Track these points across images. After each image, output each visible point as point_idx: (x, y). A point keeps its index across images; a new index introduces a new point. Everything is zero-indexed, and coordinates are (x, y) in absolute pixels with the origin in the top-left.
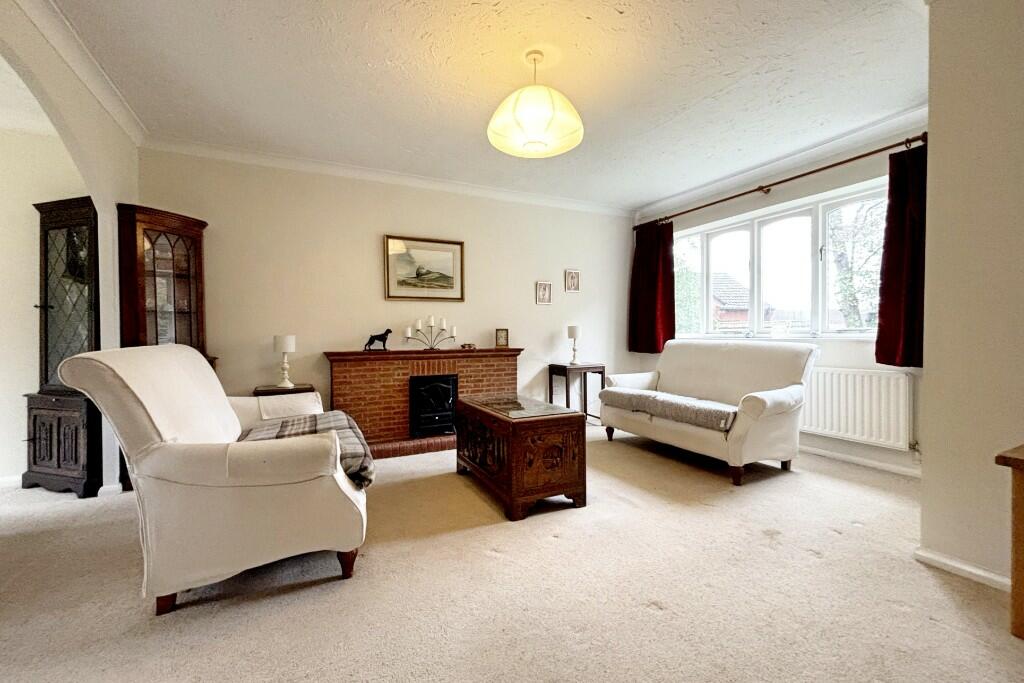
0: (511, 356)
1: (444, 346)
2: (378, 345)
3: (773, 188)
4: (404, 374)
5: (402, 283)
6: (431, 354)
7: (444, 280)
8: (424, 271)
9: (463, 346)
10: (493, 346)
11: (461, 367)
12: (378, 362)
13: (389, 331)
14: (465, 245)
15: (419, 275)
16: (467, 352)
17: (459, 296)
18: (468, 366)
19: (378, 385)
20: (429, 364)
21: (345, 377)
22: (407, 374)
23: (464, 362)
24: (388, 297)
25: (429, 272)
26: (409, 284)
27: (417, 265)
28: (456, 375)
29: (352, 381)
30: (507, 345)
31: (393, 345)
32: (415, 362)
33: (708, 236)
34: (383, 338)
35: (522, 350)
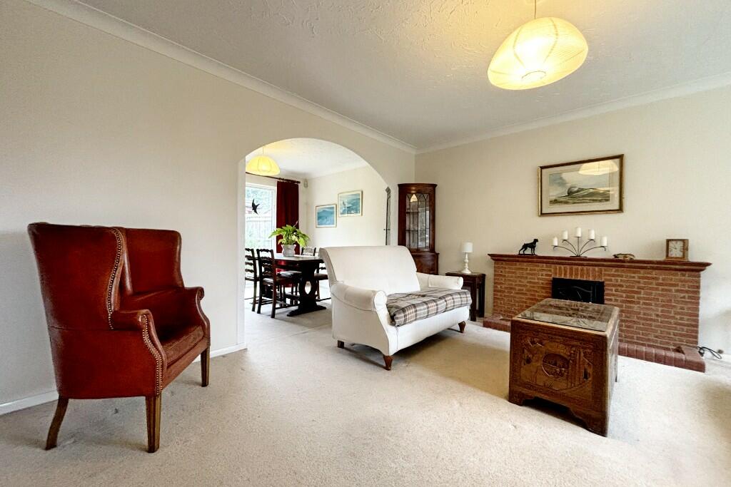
0: (693, 270)
1: (589, 255)
4: (547, 275)
5: (555, 202)
6: (577, 260)
7: (595, 196)
8: (576, 189)
9: (615, 256)
10: (662, 258)
11: (609, 275)
12: (525, 264)
14: (625, 158)
15: (570, 193)
16: (620, 262)
17: (617, 207)
18: (618, 276)
19: (525, 282)
20: (571, 269)
21: (502, 272)
22: (550, 276)
23: (613, 271)
24: (541, 214)
25: (581, 189)
26: (561, 202)
27: (569, 185)
28: (603, 282)
29: (507, 275)
30: (684, 255)
31: (539, 252)
32: (558, 266)
34: (532, 245)
35: (708, 264)
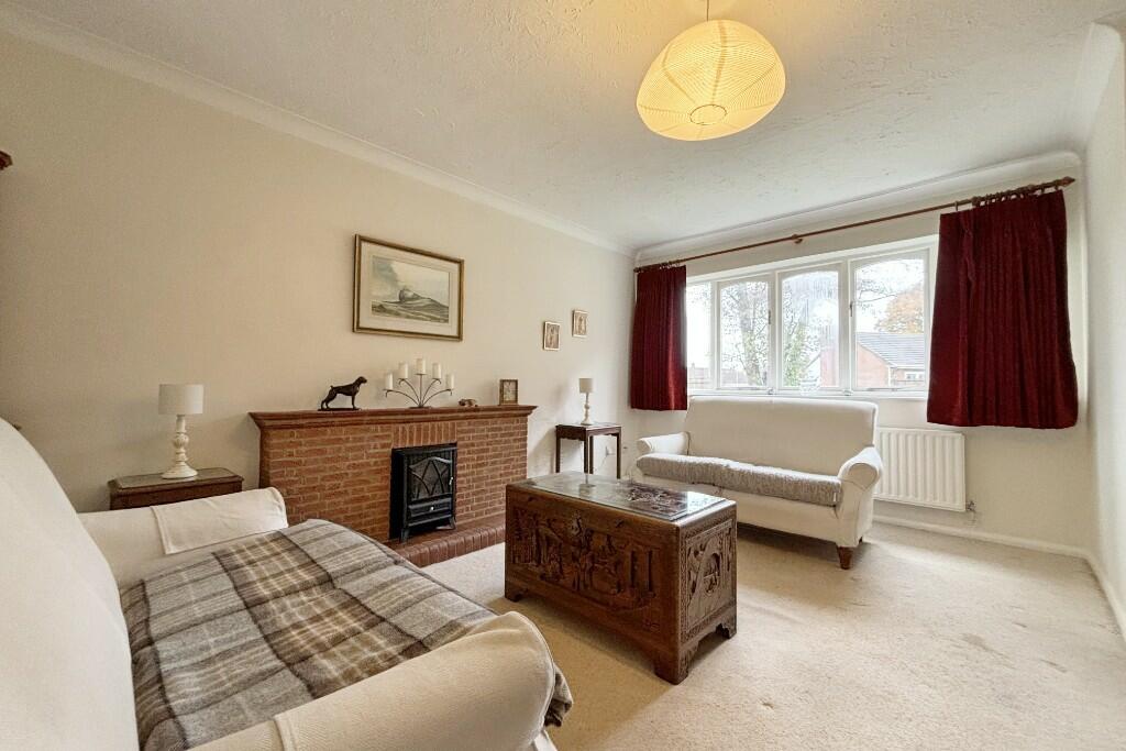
0: (520, 415)
1: (435, 403)
2: (342, 402)
3: (805, 238)
4: (384, 446)
5: (380, 309)
6: (420, 413)
7: (437, 310)
8: (410, 294)
9: (462, 403)
10: (496, 403)
11: (462, 432)
12: (344, 429)
13: (361, 381)
14: (465, 265)
15: (402, 299)
16: (467, 411)
17: (455, 333)
18: (469, 431)
19: (343, 465)
20: (419, 430)
21: (291, 455)
22: (389, 445)
23: (465, 426)
24: (357, 328)
25: (416, 297)
26: (390, 312)
27: (401, 284)
28: (455, 445)
29: (303, 459)
30: (516, 400)
31: (365, 401)
32: (400, 427)
33: (719, 286)
34: (350, 390)
35: (535, 407)
